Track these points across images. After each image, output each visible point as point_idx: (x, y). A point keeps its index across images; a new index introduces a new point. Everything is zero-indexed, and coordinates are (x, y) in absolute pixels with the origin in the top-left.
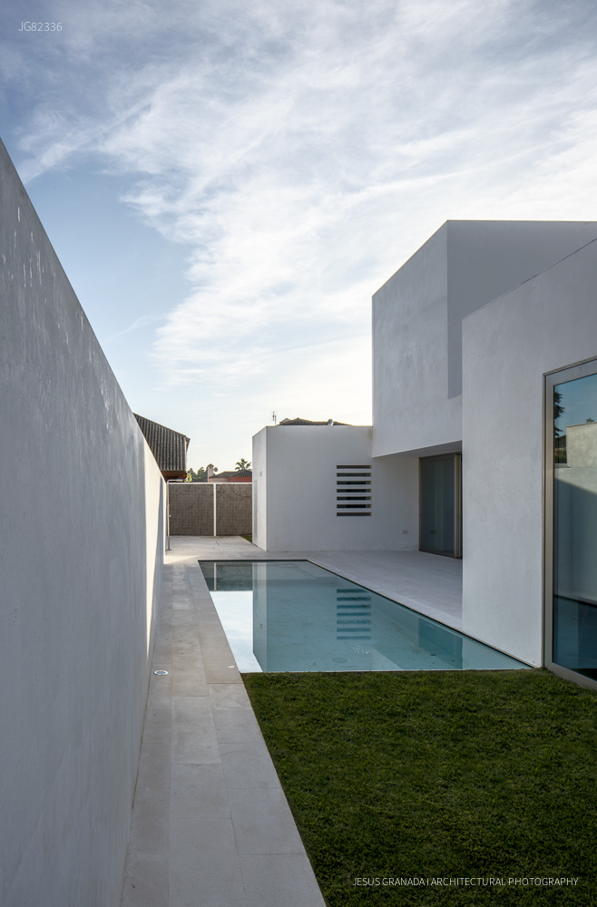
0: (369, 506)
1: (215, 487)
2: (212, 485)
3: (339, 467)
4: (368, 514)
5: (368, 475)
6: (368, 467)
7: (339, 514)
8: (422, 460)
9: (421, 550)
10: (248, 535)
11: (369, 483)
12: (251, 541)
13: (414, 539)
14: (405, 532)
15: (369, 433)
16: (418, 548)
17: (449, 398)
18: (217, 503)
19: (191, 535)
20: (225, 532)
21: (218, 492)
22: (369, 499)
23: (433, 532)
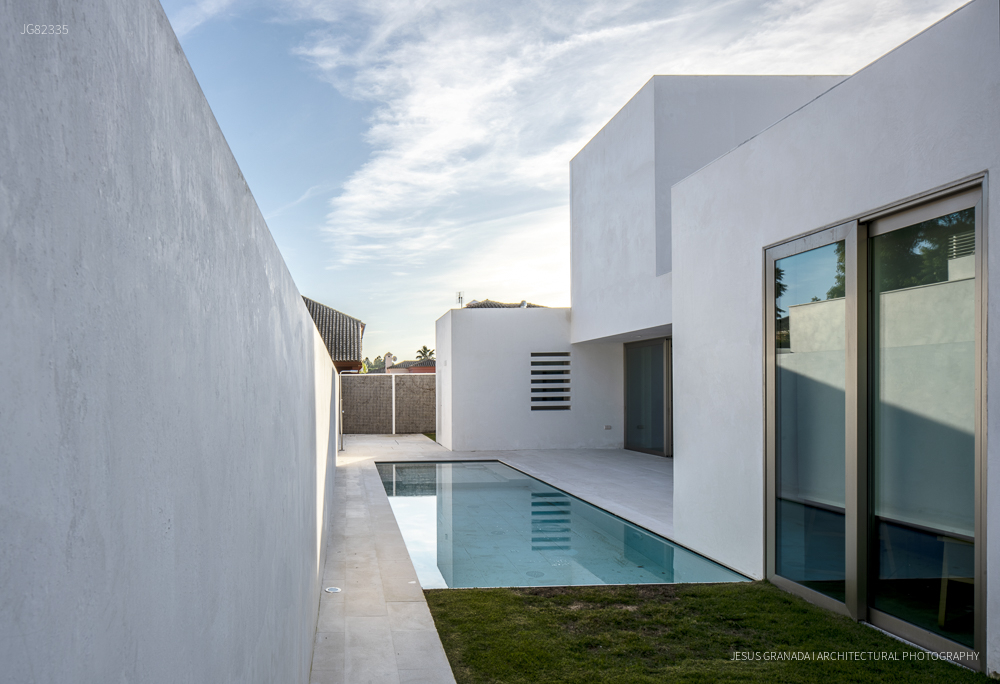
0: (567, 398)
1: (394, 379)
2: (390, 377)
3: (533, 355)
4: (567, 408)
5: (567, 363)
6: (566, 354)
7: (533, 408)
8: (627, 346)
9: (626, 448)
10: (431, 433)
11: (567, 372)
12: (434, 439)
13: (618, 436)
14: (608, 428)
15: (568, 315)
16: (623, 446)
17: (657, 275)
18: (396, 397)
19: (367, 433)
20: (405, 430)
21: (397, 384)
22: (567, 390)
23: (640, 427)
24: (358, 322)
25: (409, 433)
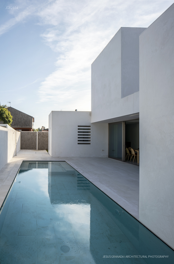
0: (90, 141)
1: (37, 133)
2: (36, 132)
3: (78, 126)
4: (89, 144)
5: (90, 129)
6: (89, 126)
7: (78, 144)
8: (110, 124)
9: (109, 157)
10: (47, 150)
11: (90, 132)
12: (48, 152)
13: (106, 153)
14: (103, 150)
15: (90, 114)
16: (108, 157)
17: (122, 98)
18: (38, 139)
19: (29, 149)
20: (41, 148)
21: (38, 135)
22: (90, 138)
23: (113, 150)
24: (32, 117)
25: (42, 150)
